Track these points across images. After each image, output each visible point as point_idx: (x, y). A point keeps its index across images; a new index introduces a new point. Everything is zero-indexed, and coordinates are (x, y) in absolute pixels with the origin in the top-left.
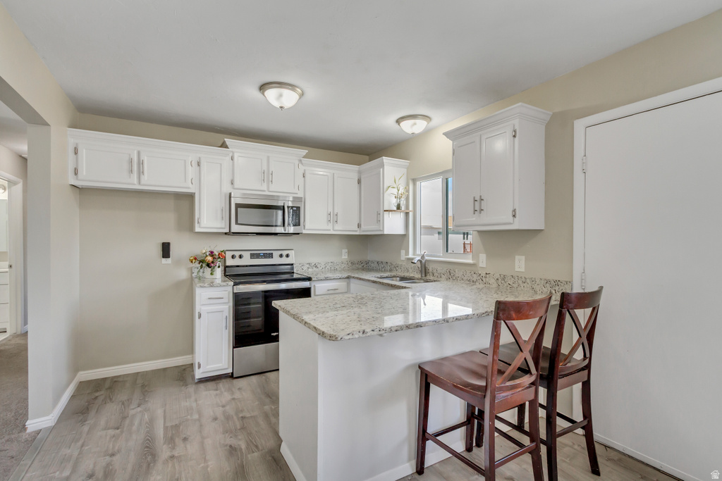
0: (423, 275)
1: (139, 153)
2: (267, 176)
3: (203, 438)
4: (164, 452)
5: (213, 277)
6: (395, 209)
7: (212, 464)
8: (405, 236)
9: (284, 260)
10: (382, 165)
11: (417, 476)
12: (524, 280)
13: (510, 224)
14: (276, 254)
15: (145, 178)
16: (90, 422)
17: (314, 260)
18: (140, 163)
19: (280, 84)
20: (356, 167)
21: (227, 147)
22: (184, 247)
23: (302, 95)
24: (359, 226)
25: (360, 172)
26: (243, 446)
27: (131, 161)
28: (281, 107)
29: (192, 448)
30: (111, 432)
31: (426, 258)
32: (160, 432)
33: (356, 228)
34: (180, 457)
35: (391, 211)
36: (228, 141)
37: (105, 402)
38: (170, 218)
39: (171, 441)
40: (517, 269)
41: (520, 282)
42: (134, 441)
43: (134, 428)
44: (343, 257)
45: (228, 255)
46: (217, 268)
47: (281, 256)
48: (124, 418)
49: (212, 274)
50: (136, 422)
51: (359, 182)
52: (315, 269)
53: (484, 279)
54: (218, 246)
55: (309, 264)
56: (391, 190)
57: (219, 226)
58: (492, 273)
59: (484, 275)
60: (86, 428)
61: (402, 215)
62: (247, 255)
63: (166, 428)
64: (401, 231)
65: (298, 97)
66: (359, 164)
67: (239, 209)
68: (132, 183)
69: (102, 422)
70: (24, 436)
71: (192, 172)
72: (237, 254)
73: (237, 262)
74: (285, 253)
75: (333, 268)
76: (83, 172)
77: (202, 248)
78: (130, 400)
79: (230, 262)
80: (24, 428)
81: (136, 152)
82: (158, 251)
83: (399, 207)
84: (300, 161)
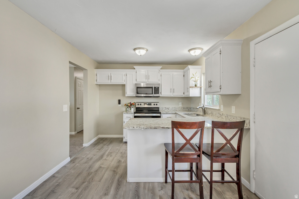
0: (204, 114)
1: (111, 73)
2: (147, 77)
3: (115, 157)
4: (105, 157)
5: (131, 111)
6: (194, 86)
7: (113, 163)
8: (200, 97)
9: (155, 106)
10: (189, 69)
11: (164, 183)
12: (233, 117)
13: (219, 92)
14: (152, 104)
15: (112, 81)
16: (95, 147)
17: (167, 106)
18: (111, 77)
19: (139, 48)
20: (182, 70)
21: (135, 69)
22: (124, 101)
23: (147, 50)
24: (184, 93)
25: (184, 72)
26: (123, 161)
27: (109, 76)
28: (141, 55)
29: (111, 158)
30: (98, 150)
31: (205, 106)
32: (107, 153)
33: (183, 94)
34: (107, 160)
35: (193, 87)
36: (135, 67)
37: (101, 143)
38: (120, 92)
39: (108, 155)
40: (232, 112)
41: (232, 118)
42: (101, 153)
43: (102, 151)
44: (180, 106)
45: (137, 104)
46: (132, 108)
47: (154, 105)
48: (102, 148)
49: (130, 110)
50: (104, 150)
51: (184, 76)
52: (168, 110)
53: (222, 116)
54: (133, 101)
55: (165, 108)
56: (192, 79)
57: (132, 94)
58: (224, 114)
59: (221, 114)
60: (93, 148)
61: (199, 89)
62: (143, 104)
63: (109, 152)
64: (198, 95)
65: (146, 51)
66: (183, 69)
67: (138, 89)
68: (109, 82)
69: (97, 148)
70: (82, 147)
71: (124, 78)
72: (139, 103)
73: (139, 106)
74: (156, 104)
75: (175, 110)
76: (98, 81)
77: (128, 101)
78: (106, 144)
79: (137, 106)
80: (83, 146)
81: (110, 74)
82: (117, 102)
83: (196, 86)
84: (159, 70)
